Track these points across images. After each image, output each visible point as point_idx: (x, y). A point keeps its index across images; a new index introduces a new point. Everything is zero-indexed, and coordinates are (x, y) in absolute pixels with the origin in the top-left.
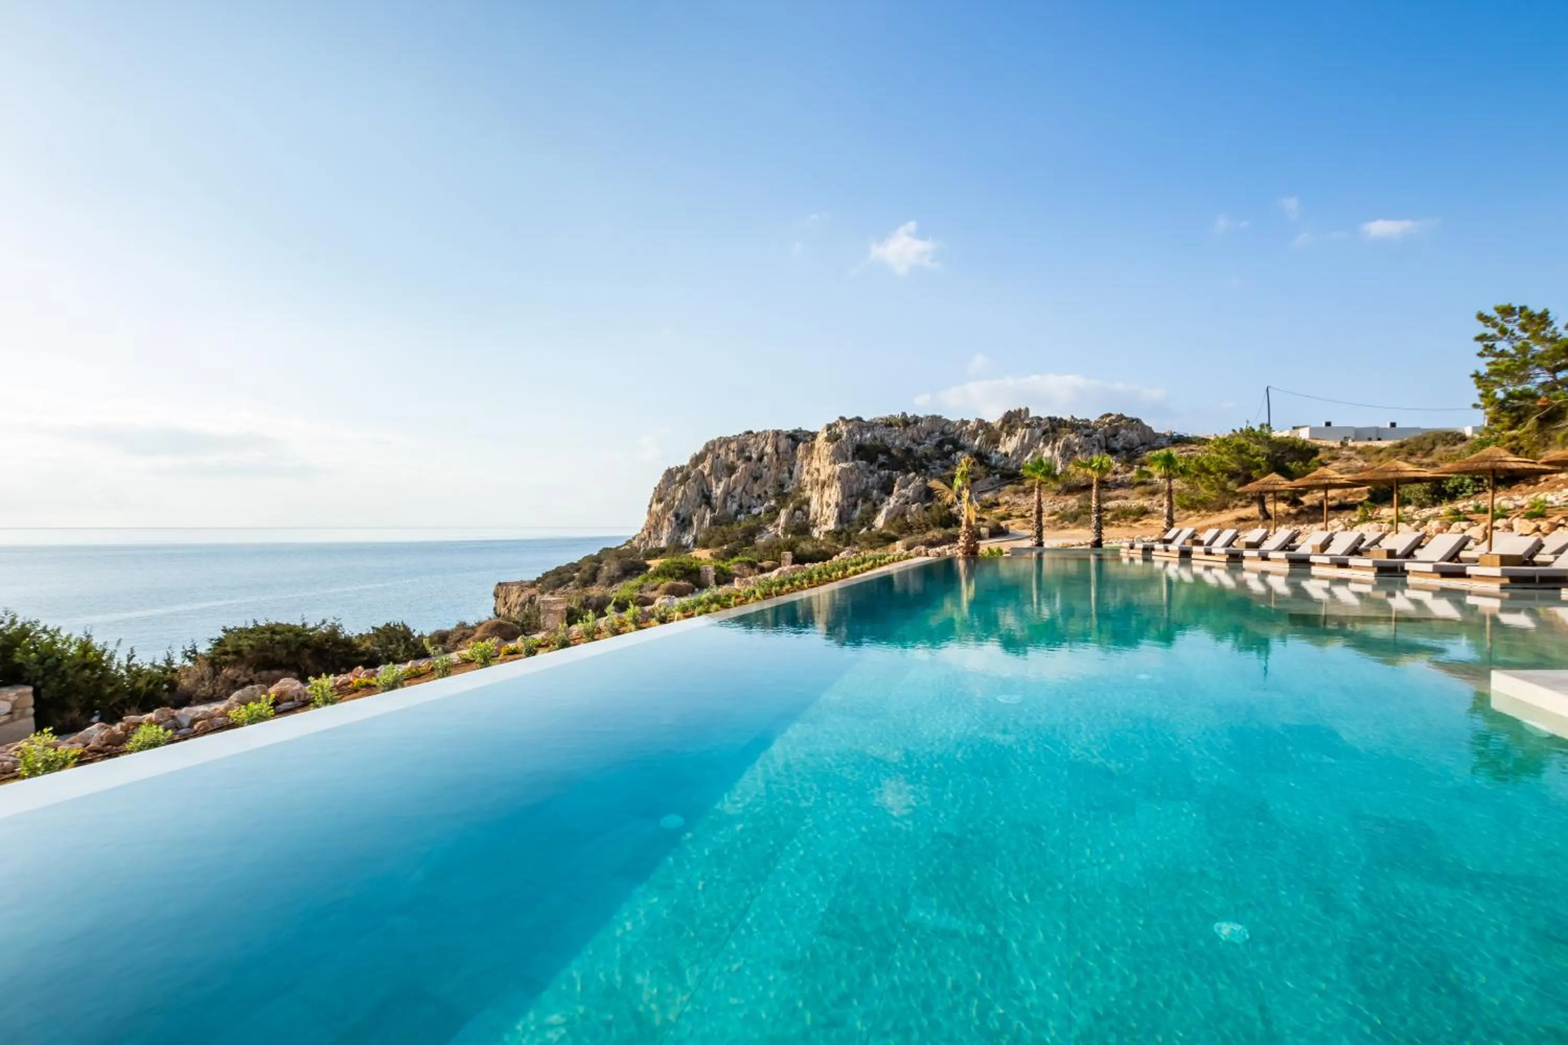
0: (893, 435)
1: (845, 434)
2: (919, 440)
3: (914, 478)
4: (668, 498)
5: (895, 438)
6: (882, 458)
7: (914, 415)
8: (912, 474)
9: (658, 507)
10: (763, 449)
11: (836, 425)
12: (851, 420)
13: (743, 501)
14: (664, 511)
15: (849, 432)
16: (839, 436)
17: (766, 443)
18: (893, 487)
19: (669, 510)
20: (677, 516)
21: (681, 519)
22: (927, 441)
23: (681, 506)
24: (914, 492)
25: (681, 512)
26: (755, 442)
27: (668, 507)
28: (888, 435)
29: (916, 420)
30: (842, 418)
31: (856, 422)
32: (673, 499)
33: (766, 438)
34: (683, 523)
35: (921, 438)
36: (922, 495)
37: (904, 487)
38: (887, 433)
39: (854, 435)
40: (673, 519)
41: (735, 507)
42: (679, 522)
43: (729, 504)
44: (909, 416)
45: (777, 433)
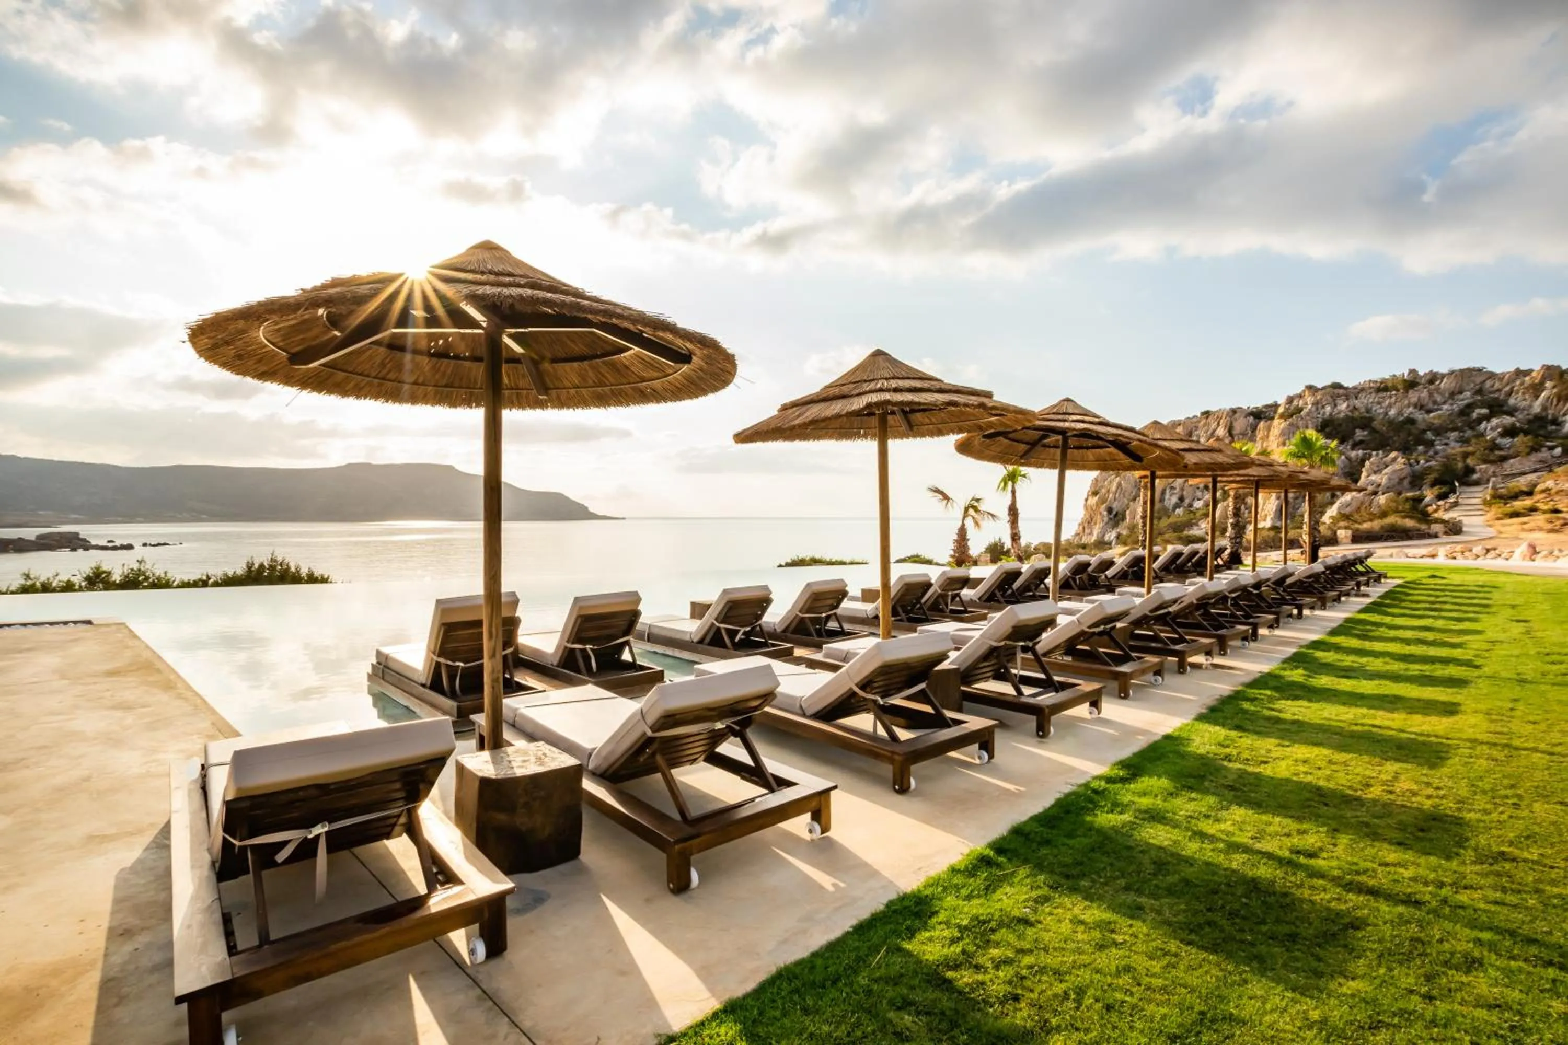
0: (1387, 402)
1: (1310, 406)
2: (1431, 406)
3: (1394, 460)
4: (1103, 491)
5: (1390, 406)
6: (1360, 434)
7: (1431, 371)
8: (1393, 454)
9: (1093, 501)
10: (1214, 431)
11: (1300, 396)
12: (1324, 388)
13: (1185, 493)
14: (1098, 505)
15: (1316, 404)
16: (1299, 410)
17: (1218, 424)
18: (1361, 472)
19: (1102, 504)
20: (1110, 510)
21: (1114, 513)
22: (1445, 407)
23: (1115, 499)
24: (1390, 479)
25: (1114, 506)
26: (1205, 425)
27: (1103, 501)
28: (1379, 403)
29: (1433, 378)
30: (1310, 387)
31: (1328, 390)
32: (1108, 491)
33: (1219, 418)
34: (1116, 518)
35: (1435, 402)
36: (1406, 482)
37: (1375, 473)
38: (1376, 400)
39: (1323, 407)
40: (1105, 513)
41: (1174, 499)
42: (1112, 516)
43: (1167, 497)
44: (1421, 373)
45: (1234, 411)
